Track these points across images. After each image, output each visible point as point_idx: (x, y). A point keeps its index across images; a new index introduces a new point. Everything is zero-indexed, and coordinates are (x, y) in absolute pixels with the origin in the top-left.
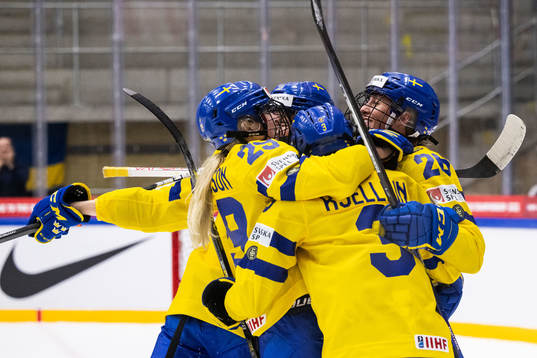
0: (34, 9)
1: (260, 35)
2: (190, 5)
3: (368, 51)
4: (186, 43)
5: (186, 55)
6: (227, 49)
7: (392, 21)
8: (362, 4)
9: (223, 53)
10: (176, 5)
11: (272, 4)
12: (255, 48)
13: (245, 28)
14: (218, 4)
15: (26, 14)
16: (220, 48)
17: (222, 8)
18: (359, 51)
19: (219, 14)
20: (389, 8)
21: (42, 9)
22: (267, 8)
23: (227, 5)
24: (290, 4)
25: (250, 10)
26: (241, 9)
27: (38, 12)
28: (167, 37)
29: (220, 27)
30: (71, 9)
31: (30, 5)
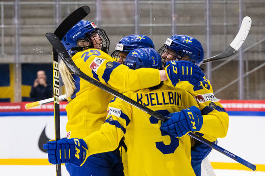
0: (56, 5)
1: (172, 17)
2: (136, 2)
3: (226, 26)
4: (134, 22)
5: (133, 28)
6: (154, 25)
7: (240, 10)
8: (225, 2)
9: (152, 27)
10: (128, 2)
11: (177, 2)
12: (169, 25)
13: (164, 14)
14: (150, 2)
15: (51, 7)
16: (151, 25)
17: (152, 4)
18: (223, 26)
19: (150, 7)
20: (238, 3)
21: (59, 5)
22: (175, 4)
23: (154, 2)
24: (187, 2)
25: (166, 5)
26: (161, 4)
27: (57, 6)
28: (124, 19)
29: (151, 14)
30: (74, 5)
31: (53, 3)
